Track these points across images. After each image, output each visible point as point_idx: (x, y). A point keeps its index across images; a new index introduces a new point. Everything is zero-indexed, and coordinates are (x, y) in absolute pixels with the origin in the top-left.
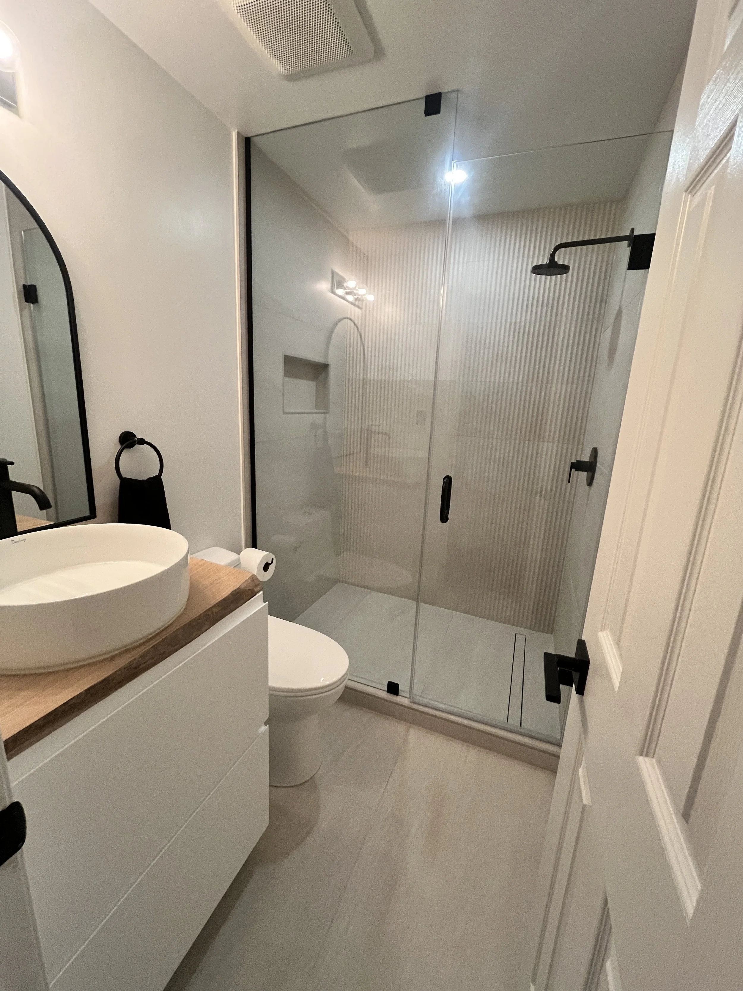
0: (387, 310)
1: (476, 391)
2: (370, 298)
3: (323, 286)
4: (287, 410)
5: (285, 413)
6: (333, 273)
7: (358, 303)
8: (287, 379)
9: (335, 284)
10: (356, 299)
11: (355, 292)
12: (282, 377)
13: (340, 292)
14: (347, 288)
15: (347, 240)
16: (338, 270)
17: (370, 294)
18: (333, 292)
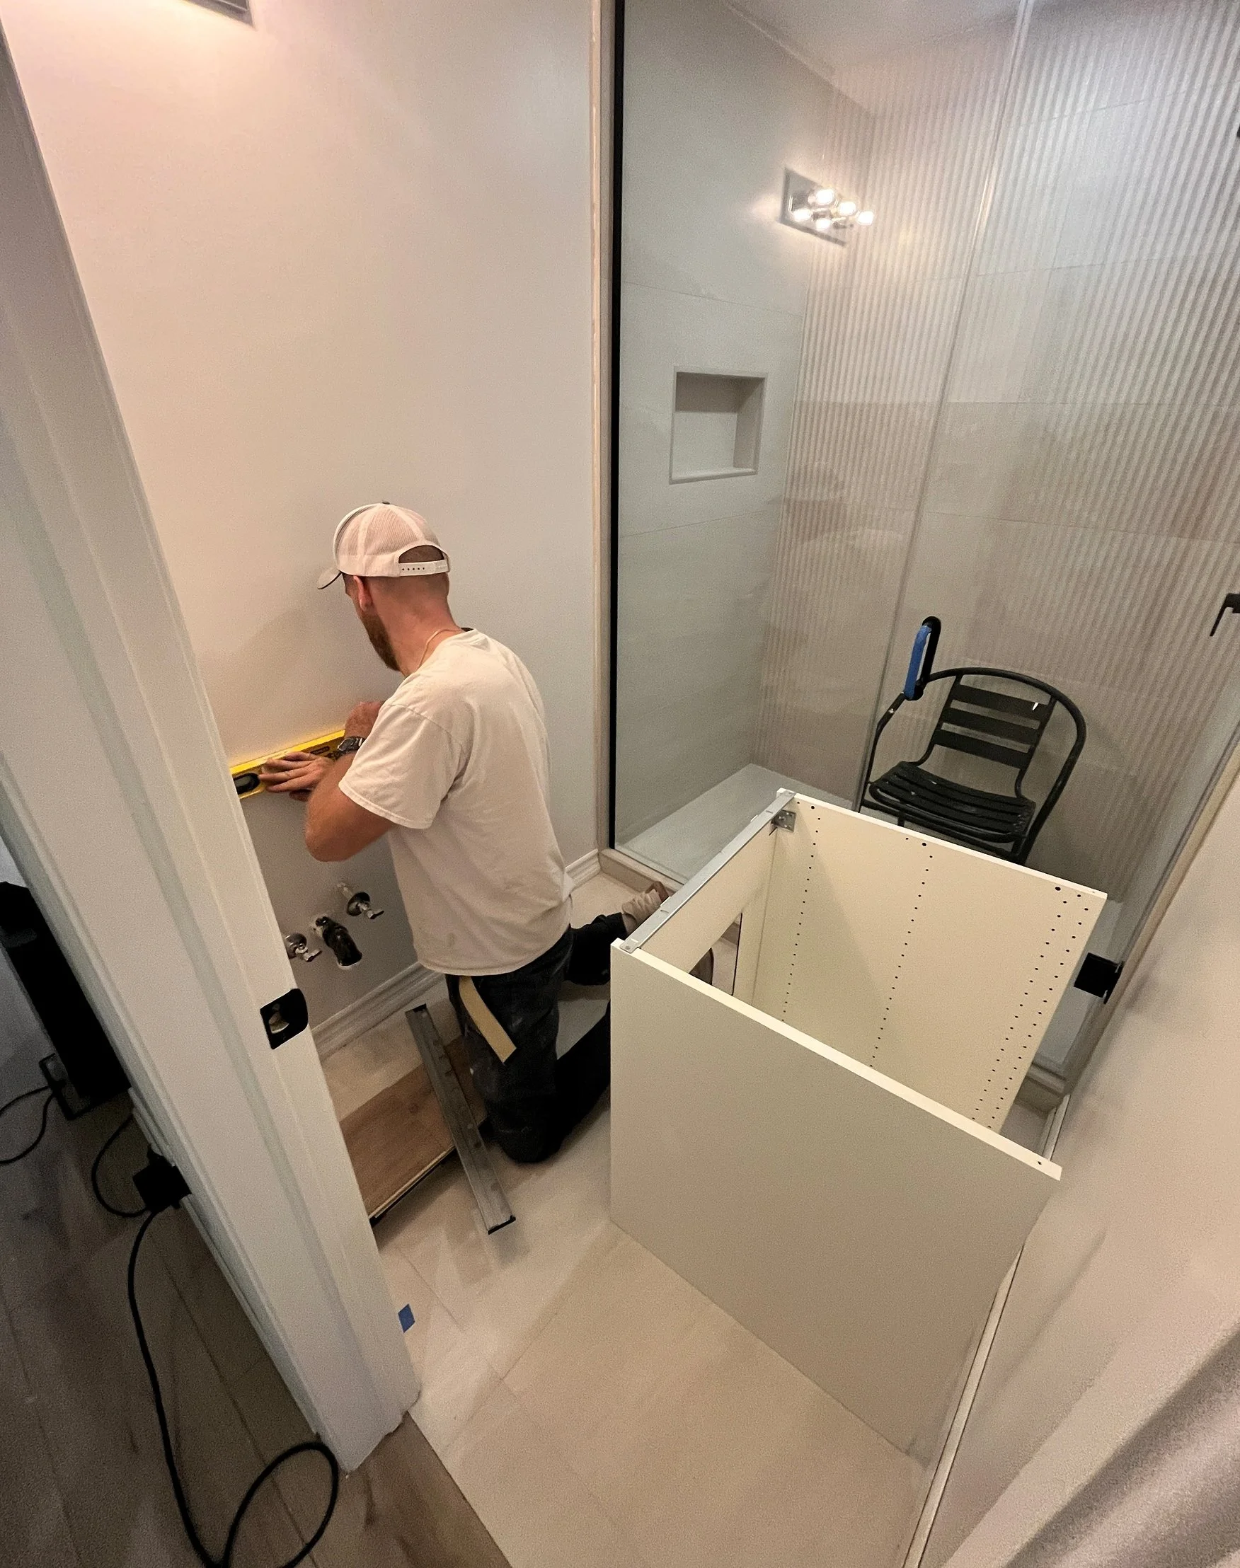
0: (902, 236)
1: (1057, 424)
2: (866, 218)
3: (768, 207)
4: (676, 476)
5: (672, 482)
6: (789, 176)
7: (840, 233)
8: (683, 415)
9: (791, 201)
10: (836, 226)
11: (833, 211)
12: (671, 412)
13: (801, 215)
14: (814, 205)
15: (828, 88)
16: (800, 168)
17: (862, 209)
18: (785, 219)
